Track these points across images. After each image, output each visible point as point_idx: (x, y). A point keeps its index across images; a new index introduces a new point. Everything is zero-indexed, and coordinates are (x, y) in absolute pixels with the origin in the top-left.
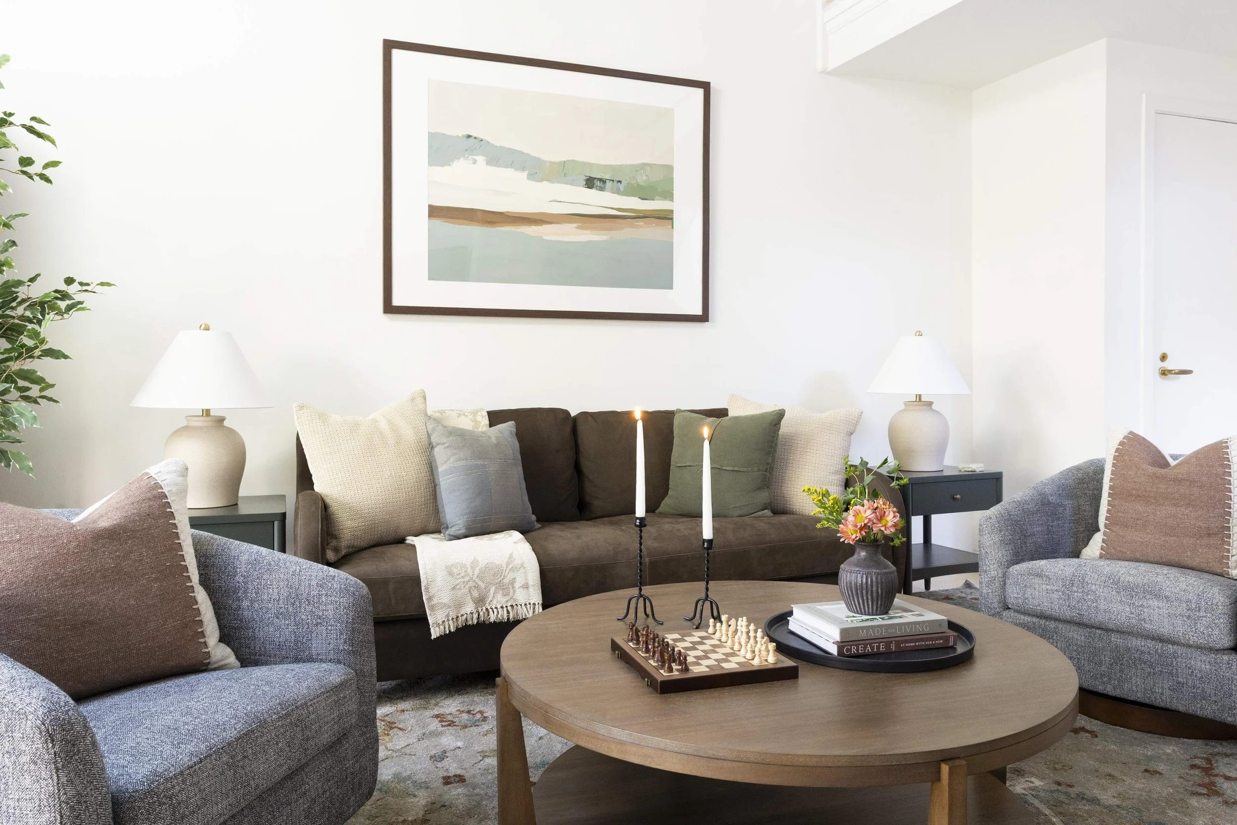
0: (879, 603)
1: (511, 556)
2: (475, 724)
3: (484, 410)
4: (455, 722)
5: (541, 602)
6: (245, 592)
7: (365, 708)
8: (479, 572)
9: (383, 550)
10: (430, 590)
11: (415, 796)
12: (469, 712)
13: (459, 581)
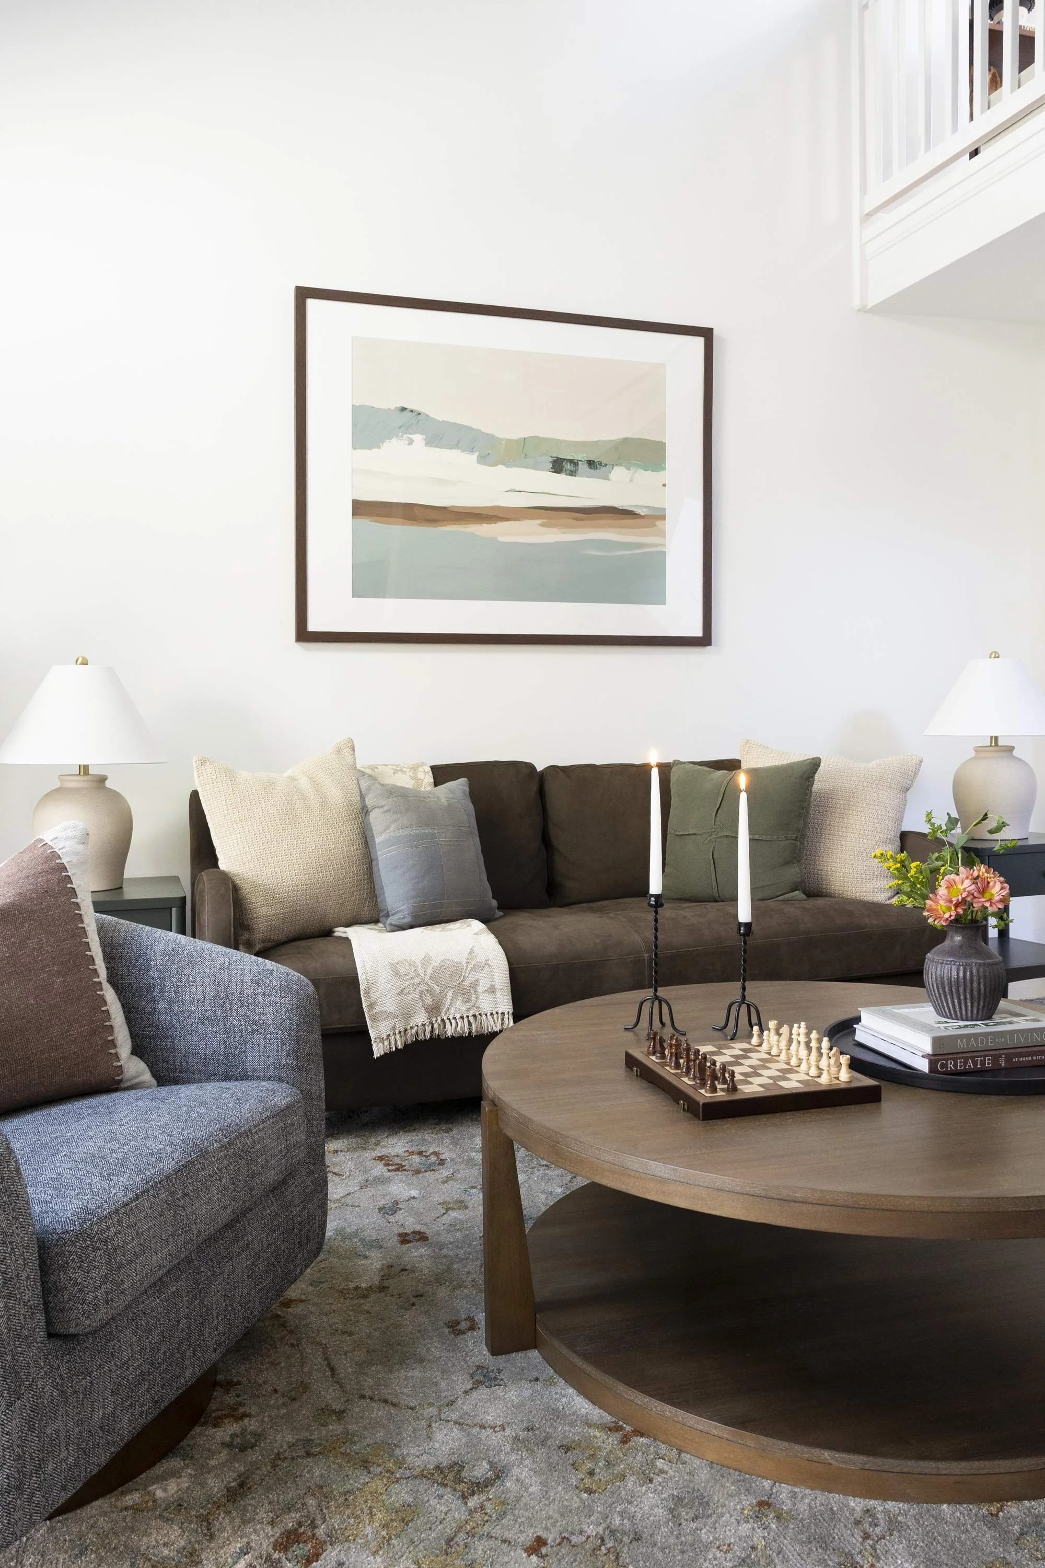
0: (982, 1004)
1: (472, 951)
2: (430, 1168)
3: (426, 764)
4: (405, 1166)
5: (511, 1012)
6: (162, 991)
7: (313, 1140)
8: (432, 972)
9: (308, 944)
10: (372, 995)
11: (366, 1257)
12: (420, 1153)
13: (408, 983)
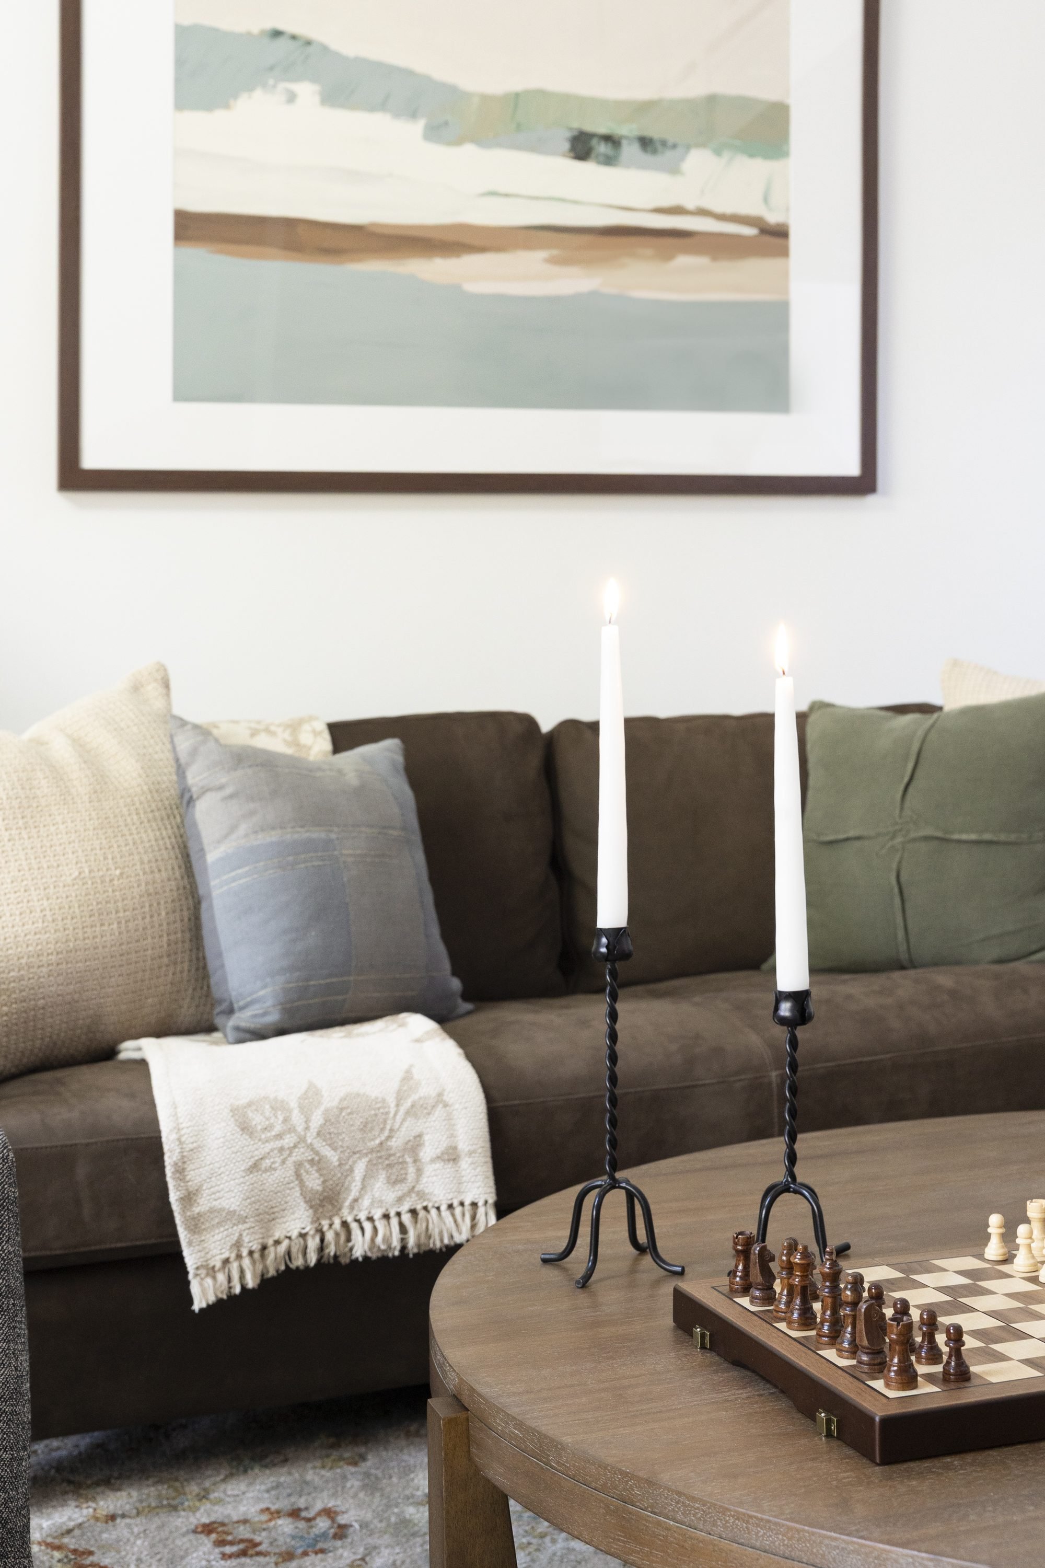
1: (408, 1076)
2: (316, 1547)
4: (259, 1544)
5: (492, 1199)
8: (321, 1121)
9: (59, 1076)
10: (190, 1175)
12: (295, 1514)
13: (268, 1147)
